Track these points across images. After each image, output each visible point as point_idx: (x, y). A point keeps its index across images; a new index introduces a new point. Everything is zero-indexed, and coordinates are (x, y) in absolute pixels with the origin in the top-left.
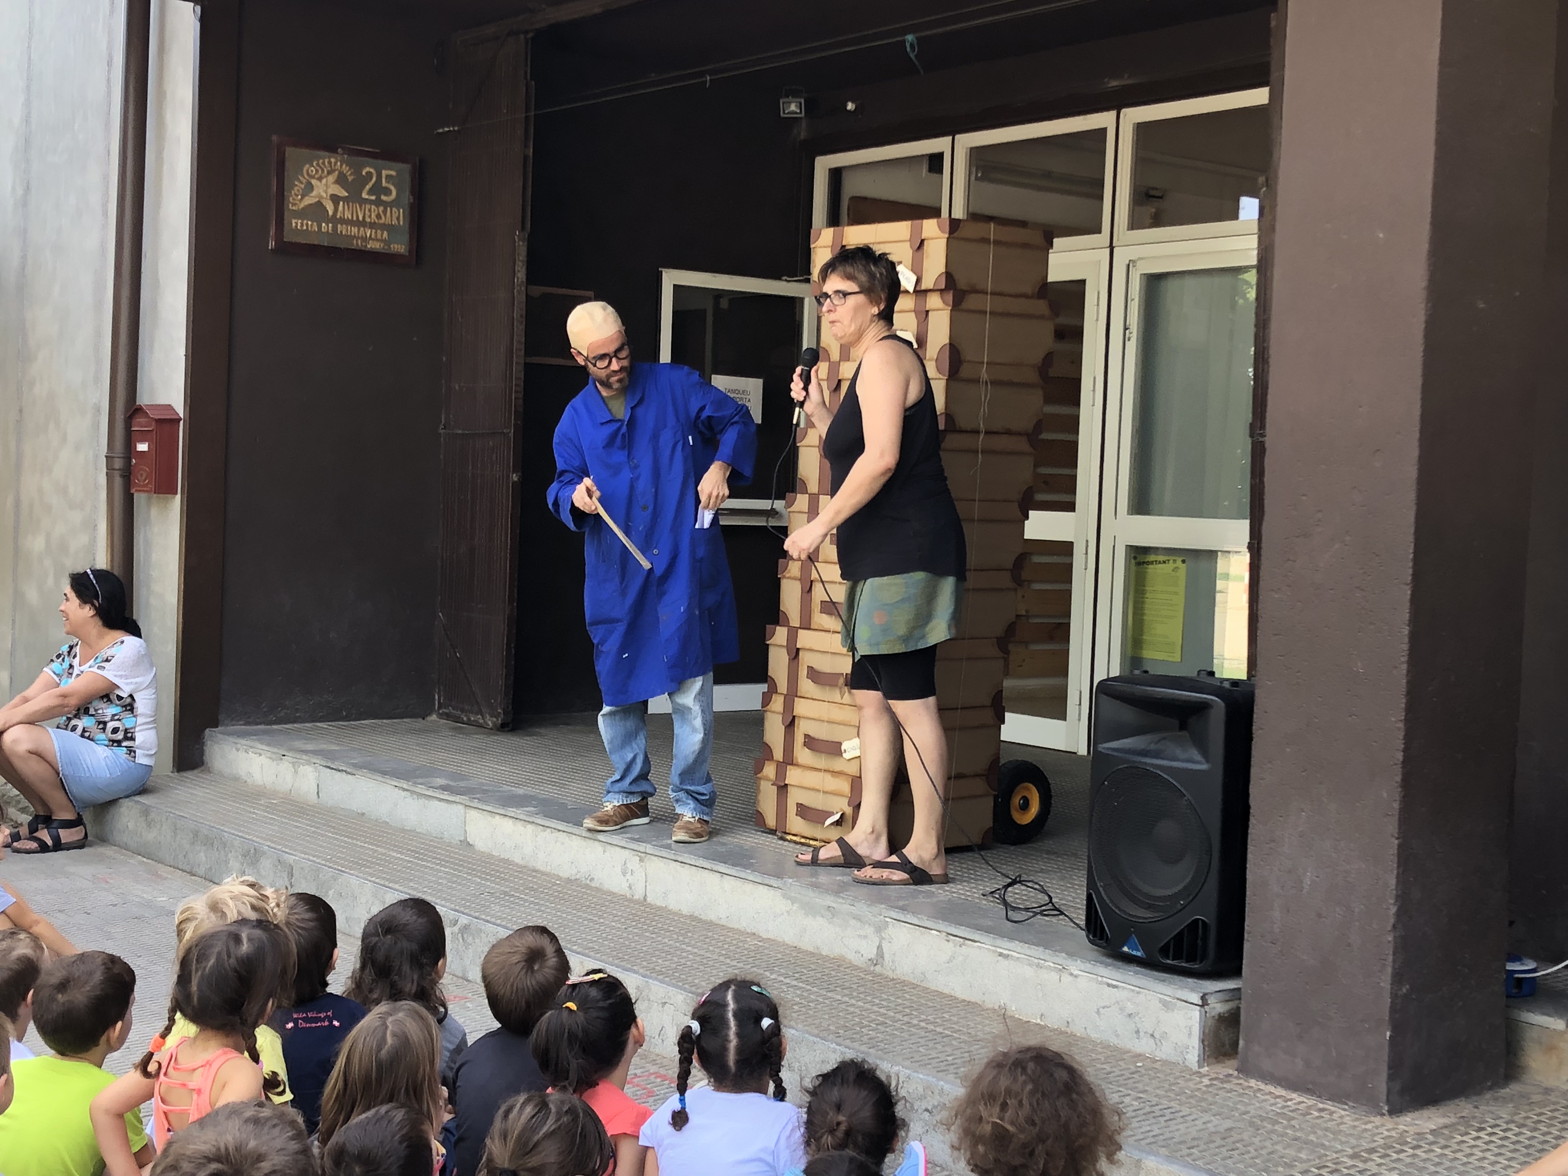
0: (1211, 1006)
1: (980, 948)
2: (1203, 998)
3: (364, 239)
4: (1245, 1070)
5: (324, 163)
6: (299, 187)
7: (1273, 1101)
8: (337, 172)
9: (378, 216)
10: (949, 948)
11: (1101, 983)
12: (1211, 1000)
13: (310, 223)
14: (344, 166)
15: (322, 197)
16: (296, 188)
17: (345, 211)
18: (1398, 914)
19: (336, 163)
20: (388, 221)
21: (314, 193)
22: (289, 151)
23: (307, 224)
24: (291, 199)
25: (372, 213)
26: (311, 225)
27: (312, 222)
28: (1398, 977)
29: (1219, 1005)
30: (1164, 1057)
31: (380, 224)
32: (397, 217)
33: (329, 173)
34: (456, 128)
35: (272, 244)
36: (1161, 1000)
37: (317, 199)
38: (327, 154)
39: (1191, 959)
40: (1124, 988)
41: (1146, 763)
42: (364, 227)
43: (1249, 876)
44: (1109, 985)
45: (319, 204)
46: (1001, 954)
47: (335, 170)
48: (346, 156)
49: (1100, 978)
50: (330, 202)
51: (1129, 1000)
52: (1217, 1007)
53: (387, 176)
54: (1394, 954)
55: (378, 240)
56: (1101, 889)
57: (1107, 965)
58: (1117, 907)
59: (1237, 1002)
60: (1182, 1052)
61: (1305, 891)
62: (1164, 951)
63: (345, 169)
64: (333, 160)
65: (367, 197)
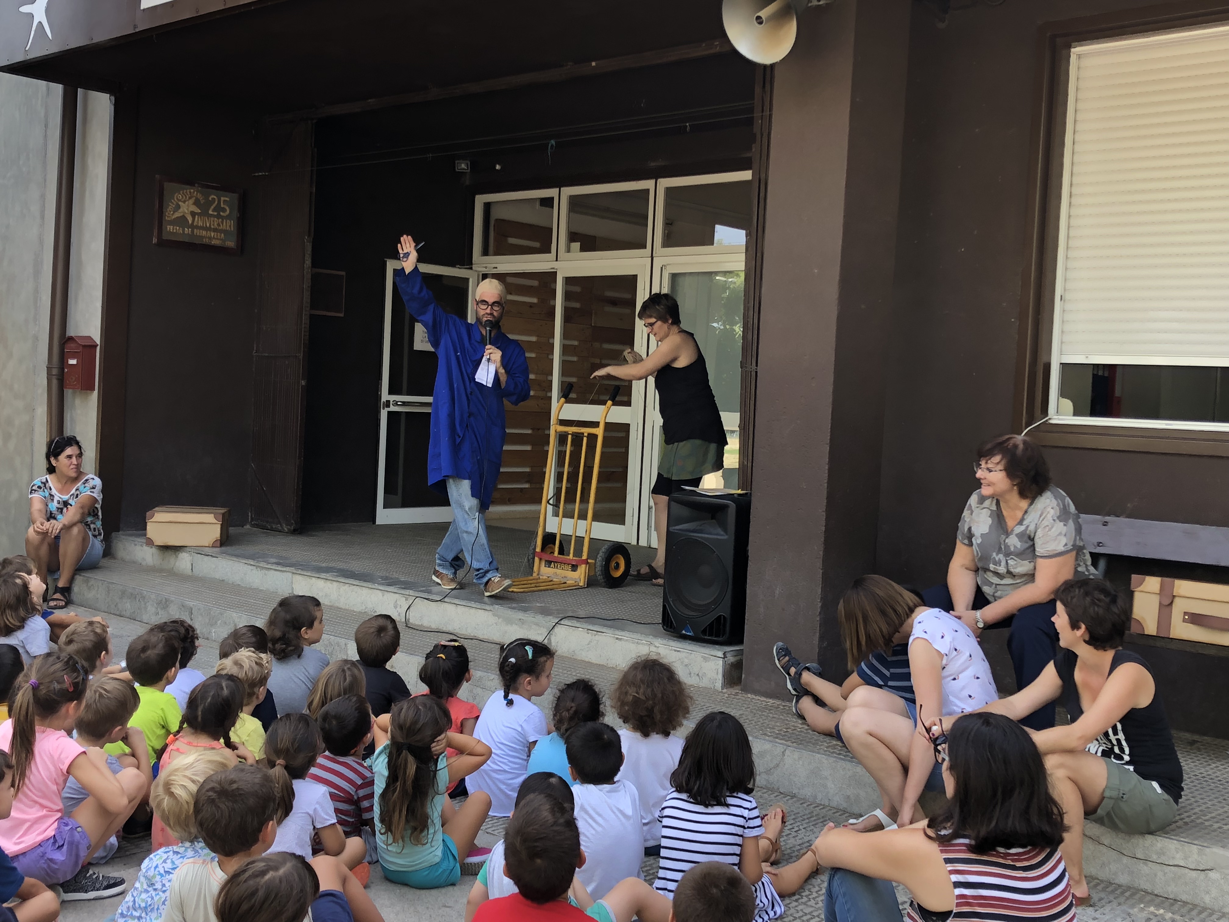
0: (728, 658)
1: (605, 635)
2: (724, 654)
3: (210, 238)
4: (745, 690)
5: (186, 192)
6: (171, 206)
7: (760, 703)
8: (194, 198)
9: (218, 225)
10: (588, 637)
11: (671, 650)
12: (728, 655)
13: (178, 228)
14: (198, 194)
15: (185, 213)
16: (170, 207)
17: (199, 222)
18: (822, 607)
19: (194, 192)
20: (224, 228)
21: (181, 210)
22: (166, 185)
23: (176, 229)
24: (167, 214)
25: (214, 223)
26: (178, 229)
27: (179, 227)
28: (822, 638)
29: (731, 658)
30: (704, 685)
31: (220, 230)
32: (229, 225)
33: (190, 198)
34: (267, 174)
35: (155, 240)
36: (702, 657)
37: (182, 214)
38: (188, 187)
39: (717, 636)
40: (683, 652)
41: (693, 536)
42: (210, 231)
43: (748, 592)
44: (675, 651)
45: (183, 217)
46: (617, 639)
47: (193, 197)
48: (200, 188)
49: (670, 648)
50: (190, 215)
51: (686, 657)
52: (731, 659)
53: (224, 201)
54: (820, 627)
55: (217, 239)
56: (671, 602)
57: (674, 640)
58: (680, 611)
59: (740, 656)
60: (713, 683)
61: (776, 597)
62: (704, 632)
63: (199, 196)
64: (192, 191)
65: (212, 213)
